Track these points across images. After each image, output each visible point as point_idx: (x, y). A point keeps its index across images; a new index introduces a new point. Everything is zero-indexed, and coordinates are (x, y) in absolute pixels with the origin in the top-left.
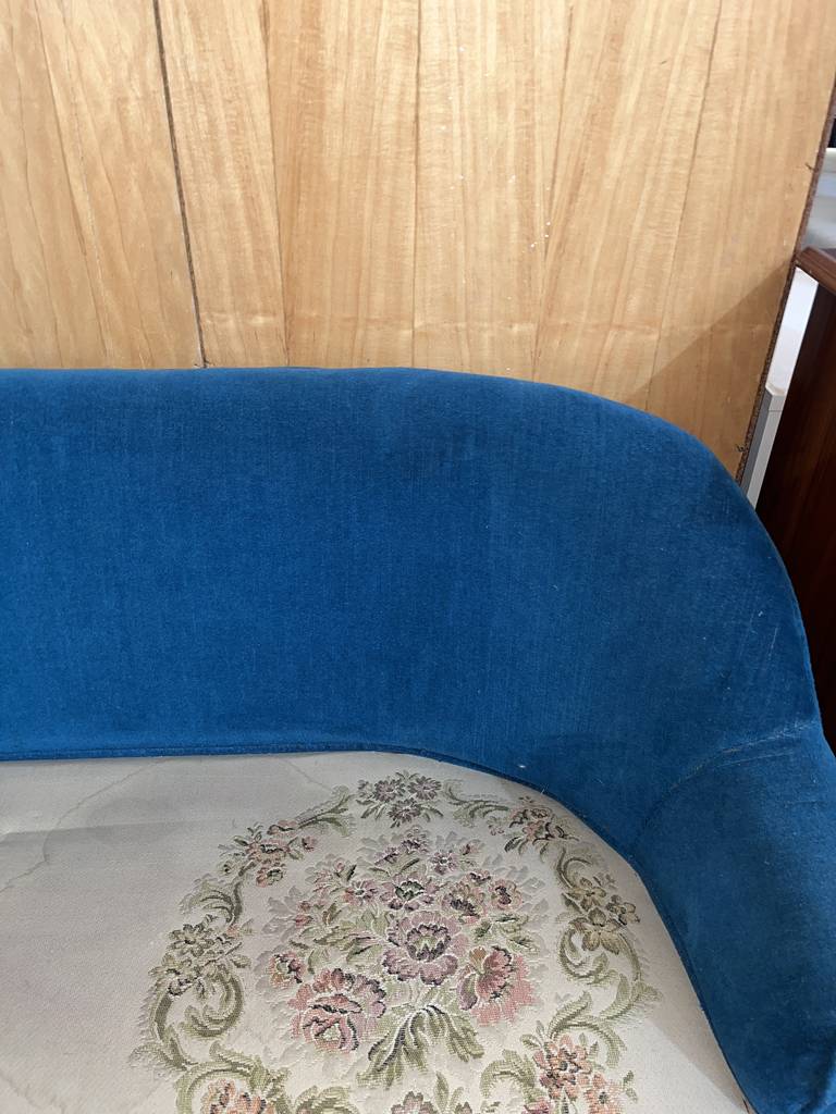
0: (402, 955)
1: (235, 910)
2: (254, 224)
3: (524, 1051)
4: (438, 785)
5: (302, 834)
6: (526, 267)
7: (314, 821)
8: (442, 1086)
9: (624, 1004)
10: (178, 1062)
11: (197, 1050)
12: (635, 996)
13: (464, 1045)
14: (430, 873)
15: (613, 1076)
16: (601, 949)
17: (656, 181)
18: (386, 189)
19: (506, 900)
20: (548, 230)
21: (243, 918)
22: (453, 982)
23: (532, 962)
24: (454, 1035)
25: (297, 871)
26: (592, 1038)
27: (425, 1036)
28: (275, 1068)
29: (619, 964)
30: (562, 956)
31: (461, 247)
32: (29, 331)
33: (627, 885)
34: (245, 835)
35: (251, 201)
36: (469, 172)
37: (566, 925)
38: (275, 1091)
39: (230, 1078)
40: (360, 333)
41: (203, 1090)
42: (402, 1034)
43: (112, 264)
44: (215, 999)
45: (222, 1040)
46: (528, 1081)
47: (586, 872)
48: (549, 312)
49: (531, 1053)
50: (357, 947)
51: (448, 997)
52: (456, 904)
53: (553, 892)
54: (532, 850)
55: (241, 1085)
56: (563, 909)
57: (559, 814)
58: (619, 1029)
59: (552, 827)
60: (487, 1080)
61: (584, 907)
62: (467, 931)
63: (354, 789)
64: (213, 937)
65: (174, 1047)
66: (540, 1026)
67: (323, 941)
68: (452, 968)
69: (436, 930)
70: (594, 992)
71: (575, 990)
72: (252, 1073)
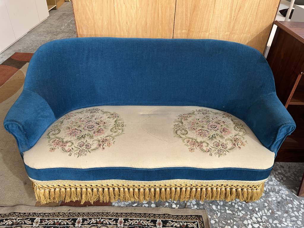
0: (210, 128)
1: (182, 123)
2: (186, 15)
3: (230, 138)
4: (209, 110)
5: (189, 115)
6: (230, 22)
7: (190, 114)
8: (219, 141)
9: (244, 134)
10: (181, 137)
11: (184, 136)
12: (246, 133)
13: (221, 137)
14: (211, 119)
15: (244, 141)
16: (240, 129)
17: (252, 9)
18: (209, 10)
19: (224, 123)
20: (234, 17)
21: (184, 124)
22: (219, 131)
23: (230, 129)
24: (220, 136)
25: (190, 119)
26: (240, 137)
27: (216, 136)
28: (195, 138)
29: (243, 130)
30: (234, 129)
31: (219, 19)
32: (146, 32)
33: (242, 122)
34: (180, 115)
35: (187, 11)
36: (223, 7)
37: (234, 126)
38: (196, 141)
39: (189, 139)
40: (200, 33)
41: (185, 140)
42: (212, 135)
43: (162, 21)
44: (183, 131)
45: (186, 135)
46: (232, 141)
47: (236, 121)
48: (232, 30)
49: (232, 138)
50: (203, 127)
51: (218, 132)
52: (217, 123)
53: (231, 122)
54: (227, 118)
55: (191, 140)
56: (233, 124)
57: (230, 115)
58: (244, 136)
59: (229, 115)
60: (226, 140)
61: (237, 125)
62: (219, 126)
63: (195, 110)
64: (180, 125)
65: (180, 136)
66: (232, 136)
67: (197, 126)
68: (218, 129)
69: (214, 126)
70: (240, 132)
71: (237, 132)
72: (192, 139)
